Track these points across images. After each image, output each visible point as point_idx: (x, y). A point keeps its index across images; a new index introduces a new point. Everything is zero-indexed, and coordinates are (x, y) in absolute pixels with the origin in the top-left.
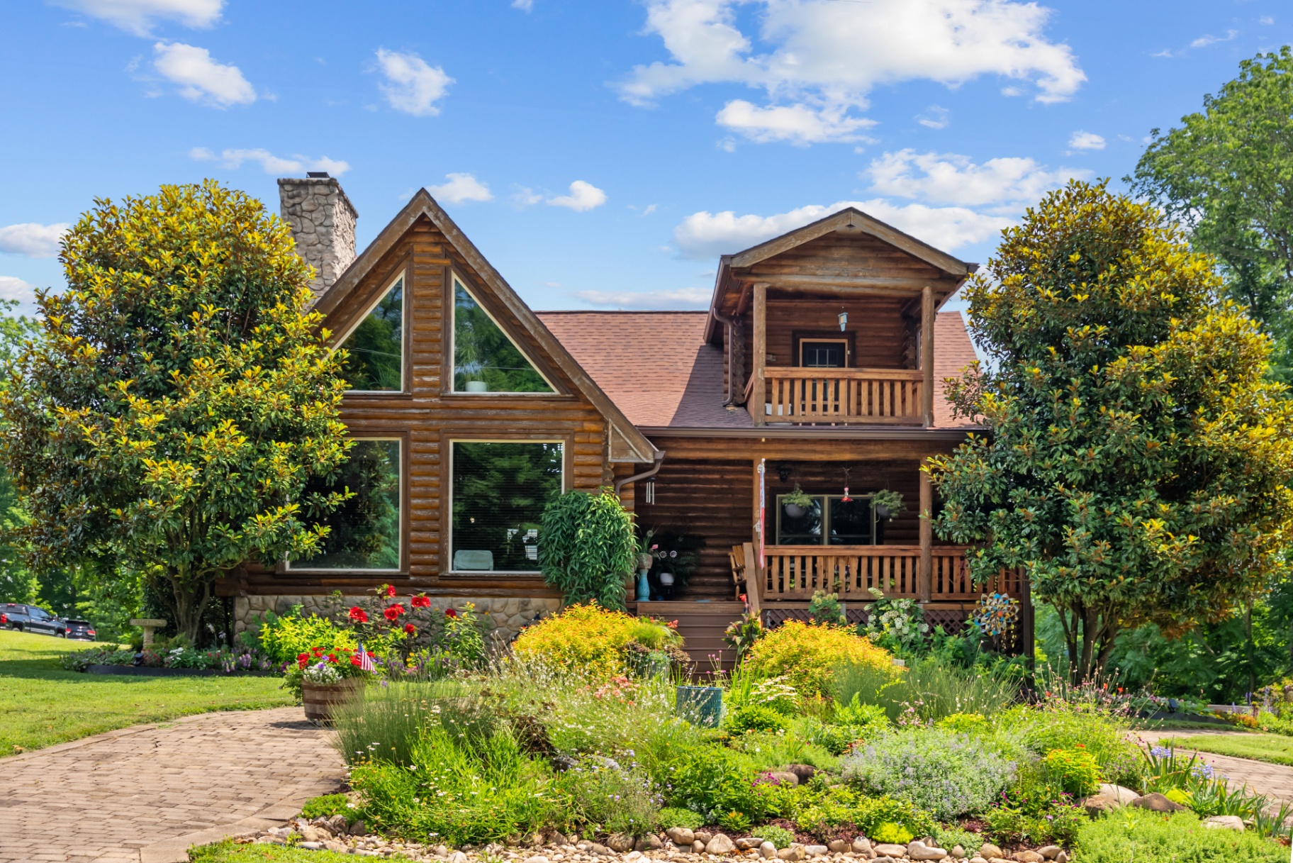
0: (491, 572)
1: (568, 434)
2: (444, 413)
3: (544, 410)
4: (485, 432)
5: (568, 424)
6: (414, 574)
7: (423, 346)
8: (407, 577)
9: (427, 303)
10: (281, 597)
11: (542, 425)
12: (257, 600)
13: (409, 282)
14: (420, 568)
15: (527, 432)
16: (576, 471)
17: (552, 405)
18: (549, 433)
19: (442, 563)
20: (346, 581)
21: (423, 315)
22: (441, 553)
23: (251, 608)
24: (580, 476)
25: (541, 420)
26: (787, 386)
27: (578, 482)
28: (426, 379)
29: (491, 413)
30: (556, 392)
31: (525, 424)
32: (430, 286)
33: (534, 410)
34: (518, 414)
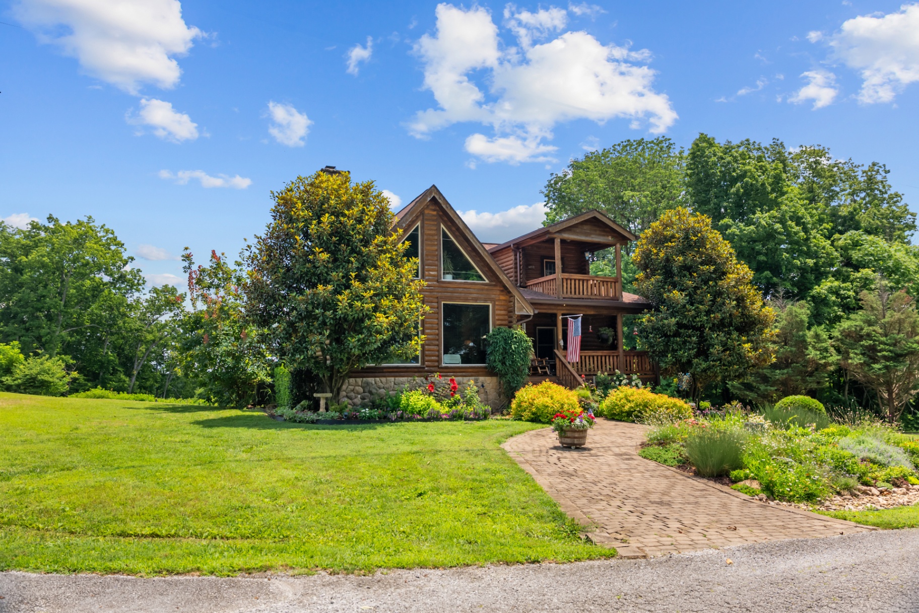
0: (461, 365)
1: (493, 301)
2: (440, 290)
3: (482, 290)
4: (459, 299)
5: (493, 296)
6: (427, 366)
7: (429, 257)
8: (424, 368)
9: (431, 237)
10: (364, 379)
11: (482, 296)
12: (352, 380)
13: (422, 227)
14: (429, 363)
15: (476, 300)
16: (497, 318)
17: (486, 287)
18: (485, 301)
19: (439, 361)
20: (395, 370)
21: (429, 243)
22: (439, 356)
23: (349, 384)
24: (498, 320)
25: (481, 294)
26: (569, 282)
27: (498, 322)
28: (431, 273)
29: (460, 290)
30: (487, 281)
31: (475, 295)
32: (431, 230)
33: (479, 289)
34: (472, 291)
